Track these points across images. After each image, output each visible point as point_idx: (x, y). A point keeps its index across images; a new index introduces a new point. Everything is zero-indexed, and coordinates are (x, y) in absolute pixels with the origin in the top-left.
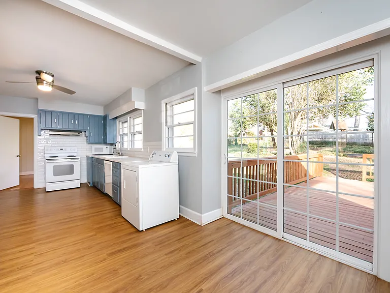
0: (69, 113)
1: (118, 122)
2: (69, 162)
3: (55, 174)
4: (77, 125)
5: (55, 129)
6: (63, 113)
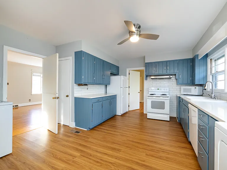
0: (162, 62)
1: (209, 60)
2: (161, 99)
3: (153, 107)
4: (169, 70)
5: (154, 75)
6: (159, 63)
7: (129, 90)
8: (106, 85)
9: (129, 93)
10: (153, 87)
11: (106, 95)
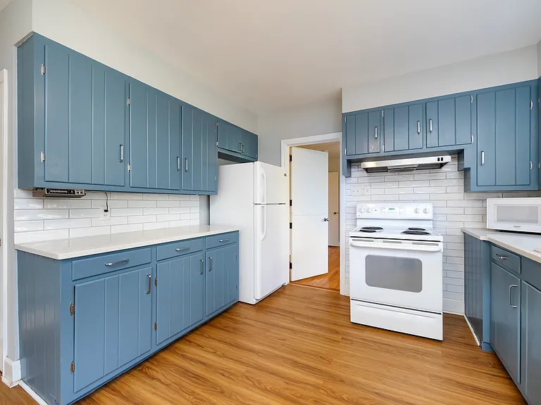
0: (408, 106)
3: (372, 280)
4: (435, 133)
5: (375, 155)
6: (393, 109)
7: (291, 213)
8: (209, 196)
9: (291, 224)
10: (371, 202)
11: (209, 231)
